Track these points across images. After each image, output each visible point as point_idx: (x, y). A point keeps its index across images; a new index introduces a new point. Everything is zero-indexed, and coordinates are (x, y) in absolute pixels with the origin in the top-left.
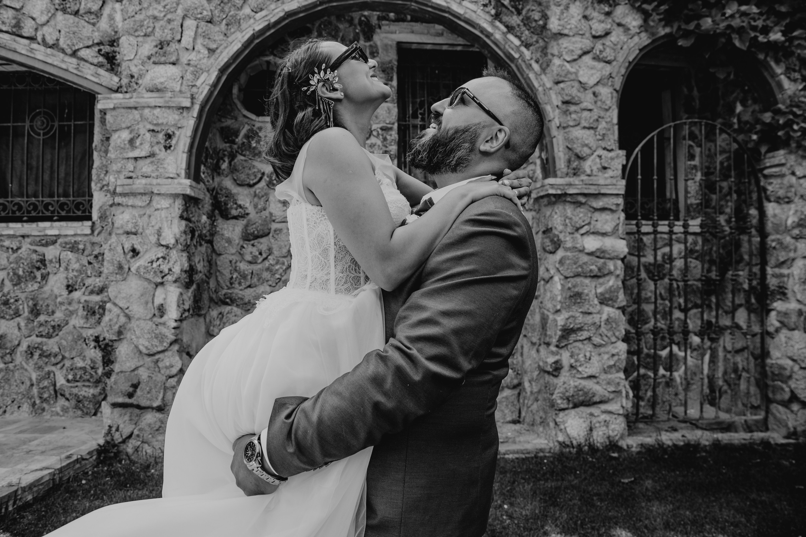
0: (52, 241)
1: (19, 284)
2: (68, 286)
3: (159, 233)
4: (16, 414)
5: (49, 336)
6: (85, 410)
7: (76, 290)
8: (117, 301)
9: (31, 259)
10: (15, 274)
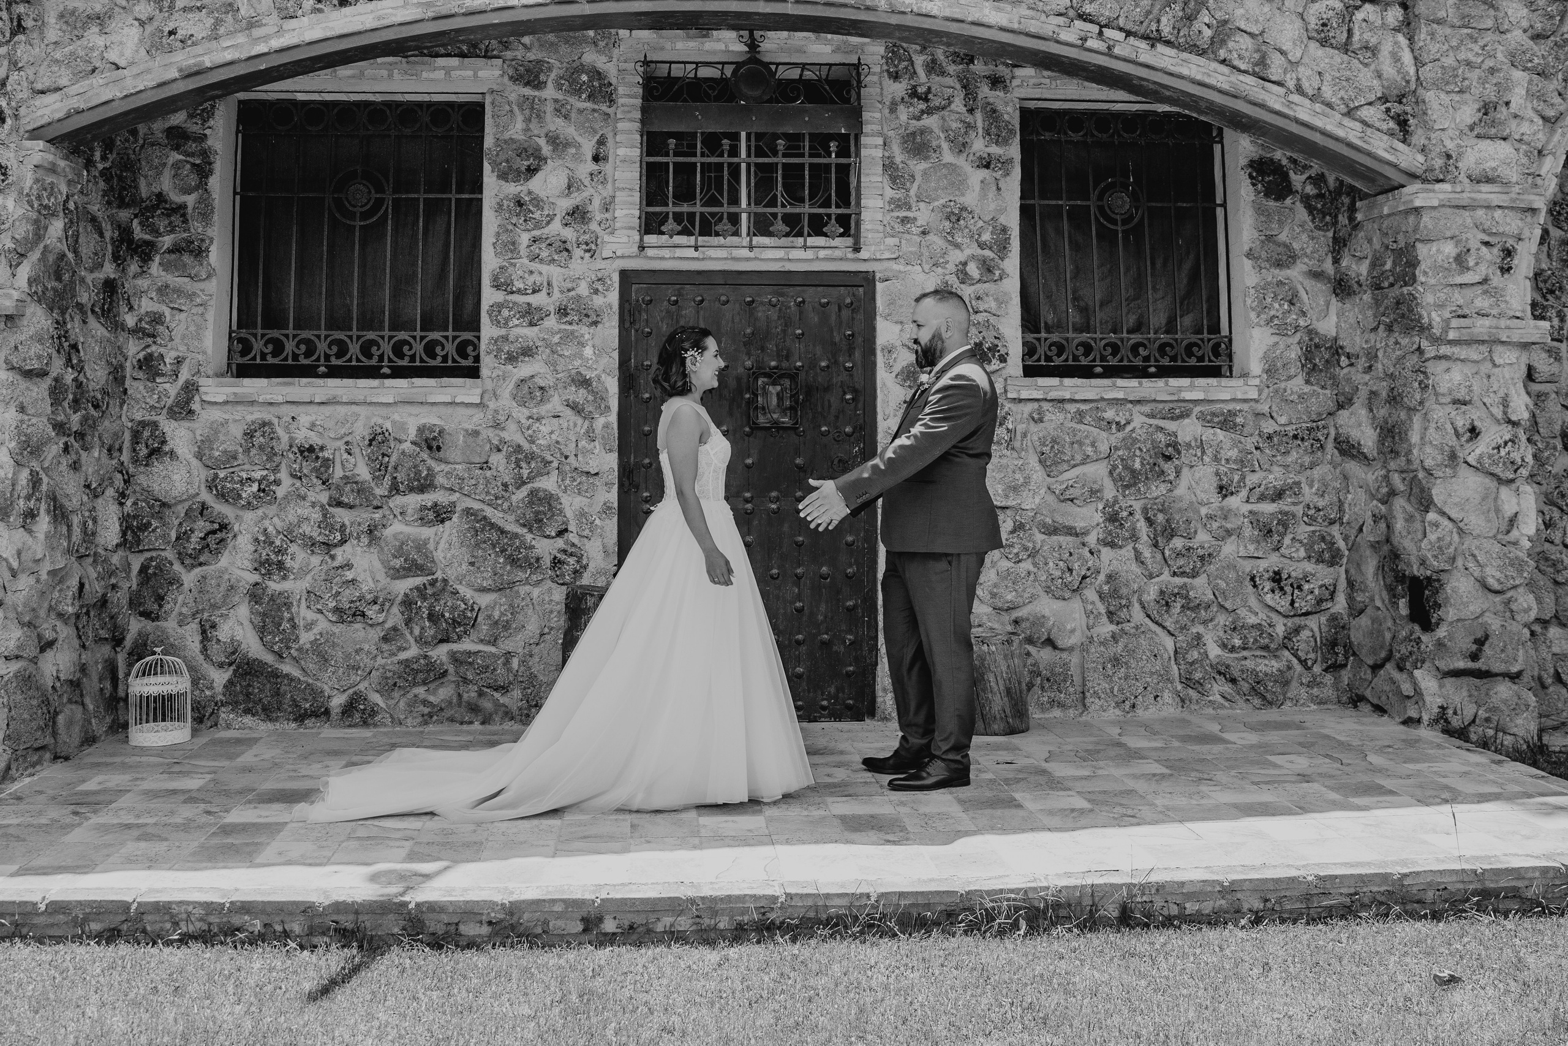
0: (1179, 411)
1: (1135, 484)
2: (1221, 488)
3: (1505, 403)
4: (1152, 709)
5: (1194, 575)
6: (1268, 696)
7: (1232, 494)
8: (1446, 510)
9: (1153, 441)
10: (1126, 467)
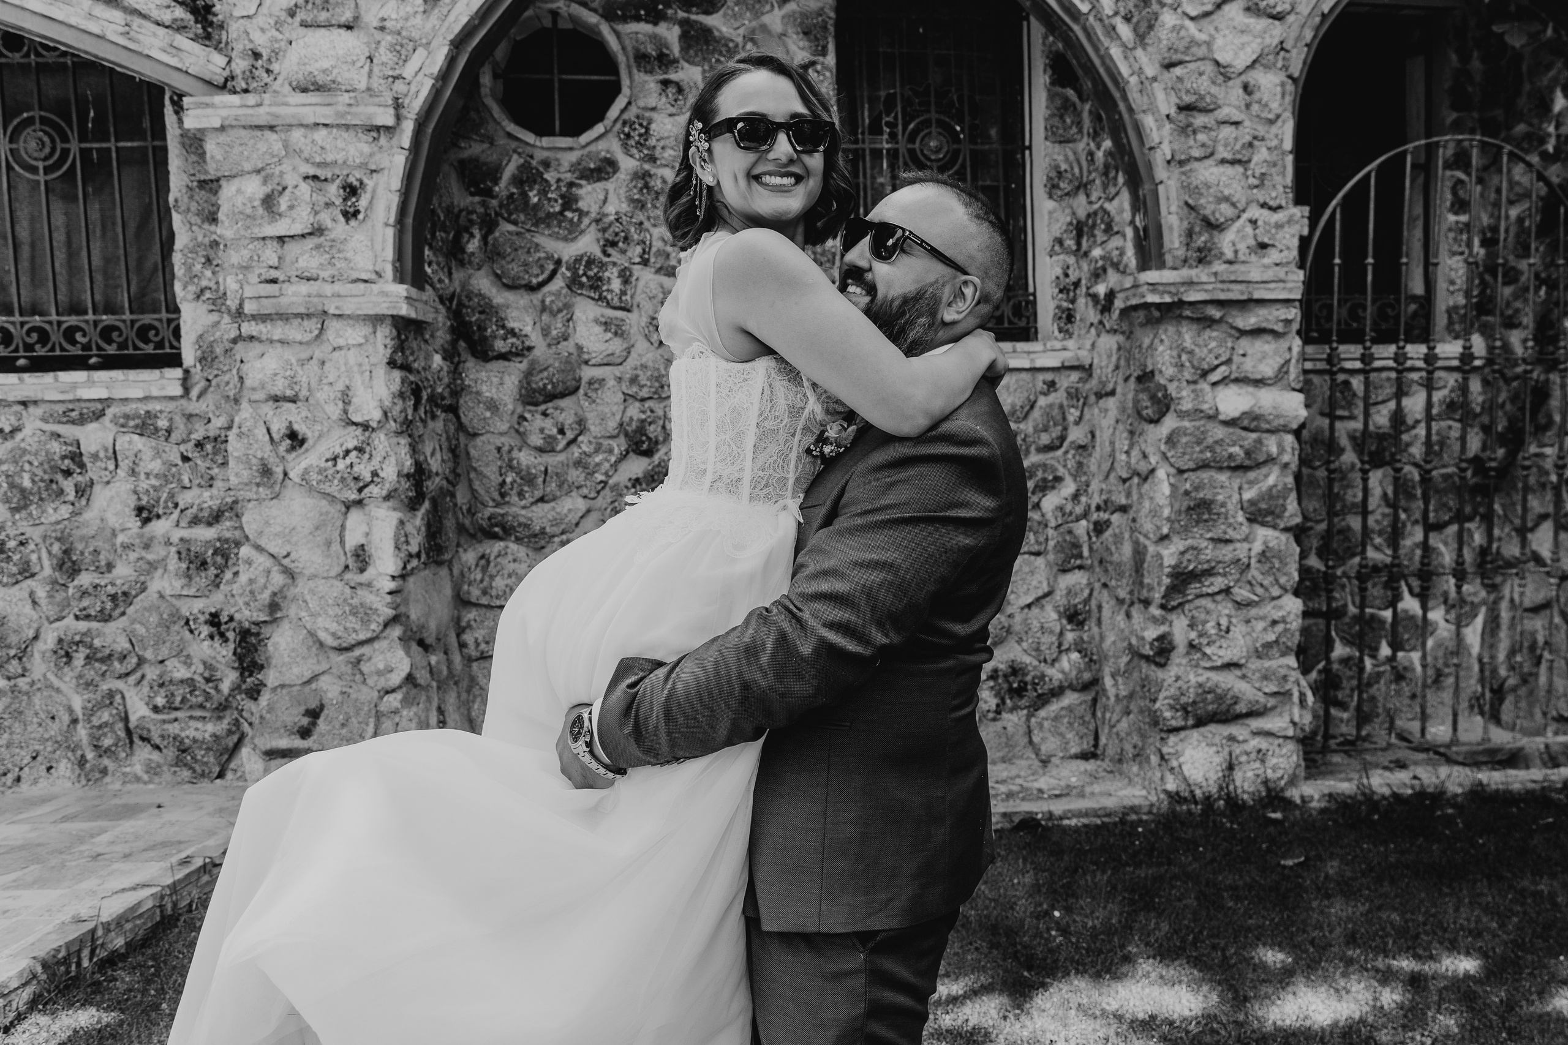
0: (96, 412)
1: (25, 507)
2: (140, 510)
3: (346, 398)
4: (43, 783)
5: (105, 617)
6: (198, 768)
7: (158, 517)
8: (263, 542)
9: (47, 452)
10: (12, 486)
